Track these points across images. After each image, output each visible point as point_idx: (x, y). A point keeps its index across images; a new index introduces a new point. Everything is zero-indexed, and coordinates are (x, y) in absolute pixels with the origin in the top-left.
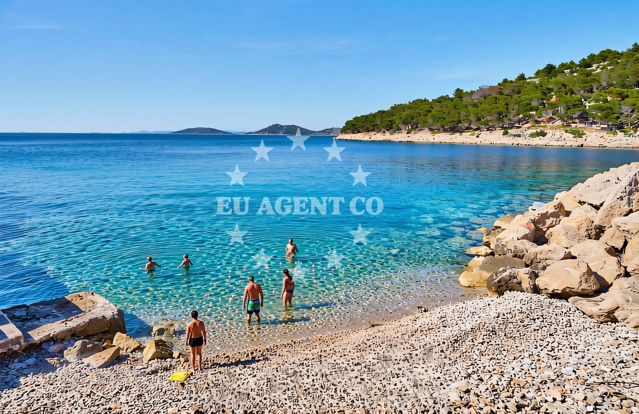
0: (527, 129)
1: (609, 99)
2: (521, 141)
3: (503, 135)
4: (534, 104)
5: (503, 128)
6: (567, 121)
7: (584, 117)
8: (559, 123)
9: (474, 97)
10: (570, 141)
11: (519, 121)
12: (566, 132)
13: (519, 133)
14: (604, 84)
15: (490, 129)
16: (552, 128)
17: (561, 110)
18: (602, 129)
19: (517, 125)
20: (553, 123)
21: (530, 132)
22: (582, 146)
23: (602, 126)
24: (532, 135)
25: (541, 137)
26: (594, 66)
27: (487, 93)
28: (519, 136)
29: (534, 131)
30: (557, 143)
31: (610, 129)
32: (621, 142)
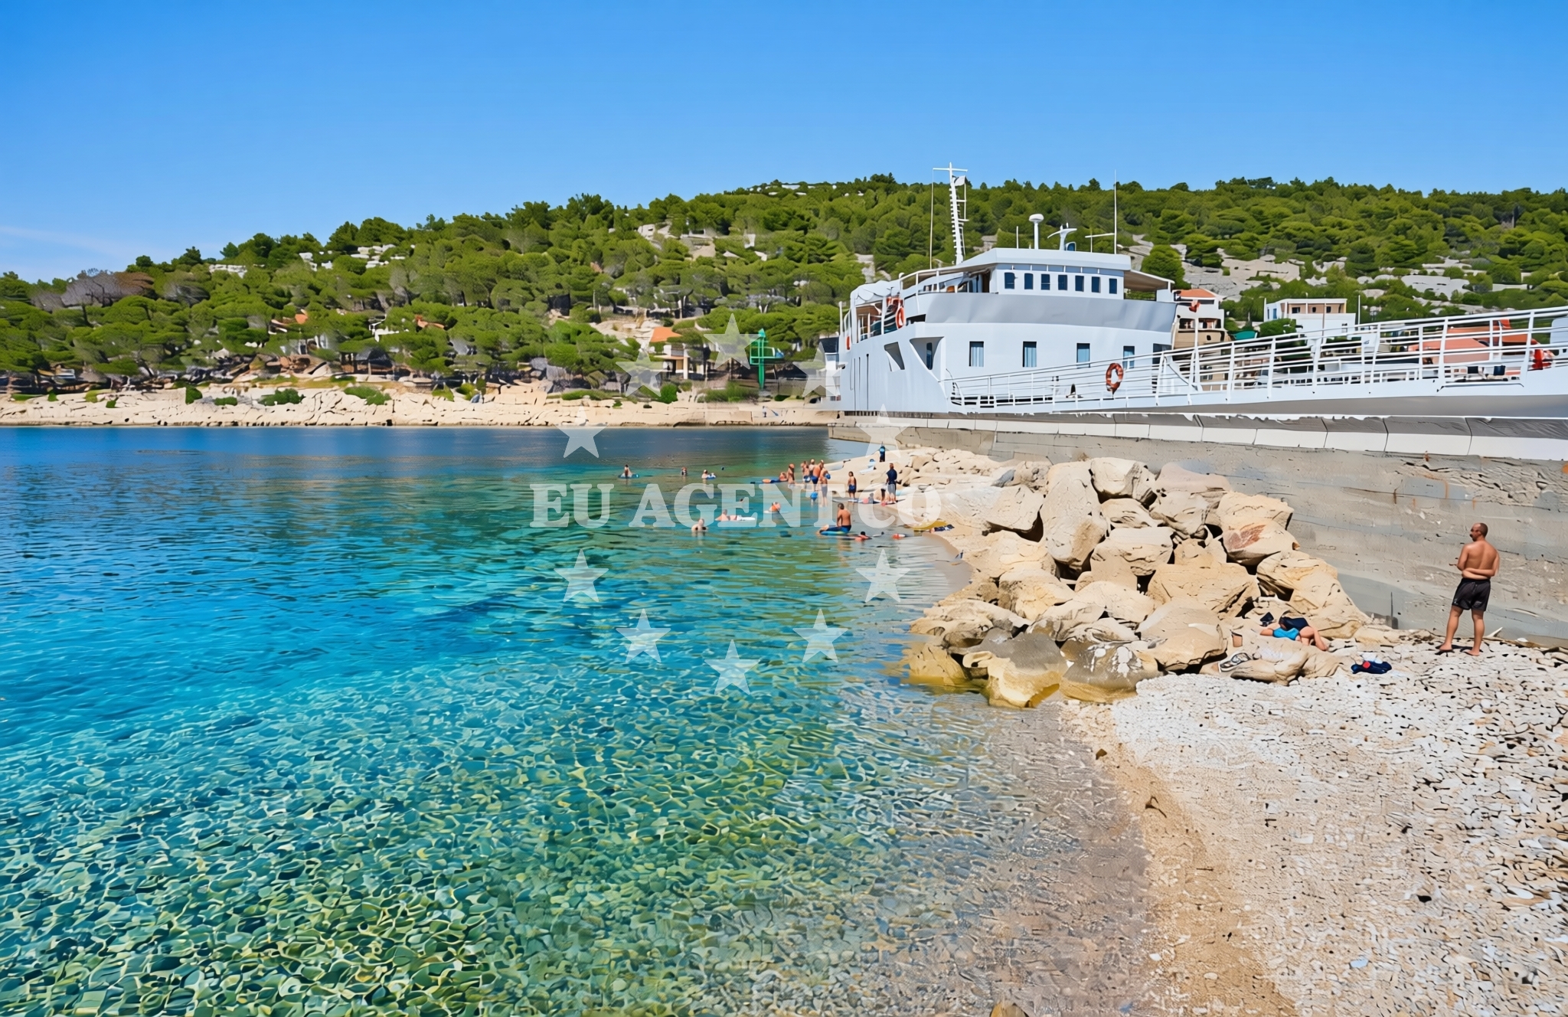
0: (252, 388)
1: (422, 324)
2: (243, 415)
3: (189, 401)
4: (255, 325)
5: (180, 382)
6: (343, 366)
7: (380, 361)
8: (323, 373)
9: (66, 299)
10: (360, 413)
11: (221, 365)
12: (348, 392)
13: (229, 395)
14: (400, 292)
15: (144, 385)
16: (313, 384)
17: (323, 342)
18: (419, 385)
19: (219, 375)
20: (311, 373)
21: (257, 393)
22: (389, 423)
23: (417, 380)
24: (268, 401)
25: (289, 405)
26: (363, 252)
27: (111, 289)
28: (233, 402)
29: (269, 390)
30: (330, 419)
31: (438, 388)
32: (464, 414)
